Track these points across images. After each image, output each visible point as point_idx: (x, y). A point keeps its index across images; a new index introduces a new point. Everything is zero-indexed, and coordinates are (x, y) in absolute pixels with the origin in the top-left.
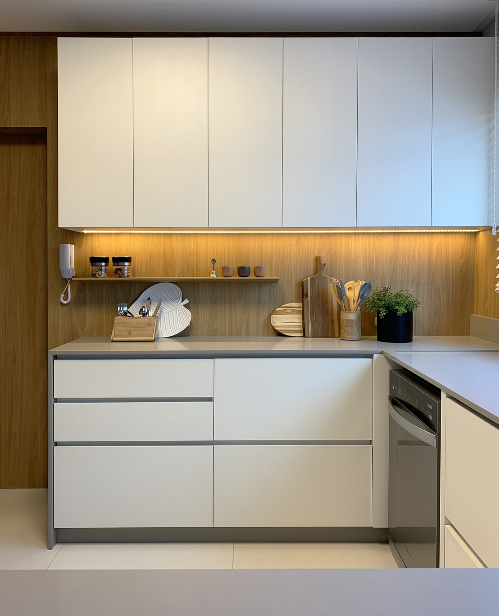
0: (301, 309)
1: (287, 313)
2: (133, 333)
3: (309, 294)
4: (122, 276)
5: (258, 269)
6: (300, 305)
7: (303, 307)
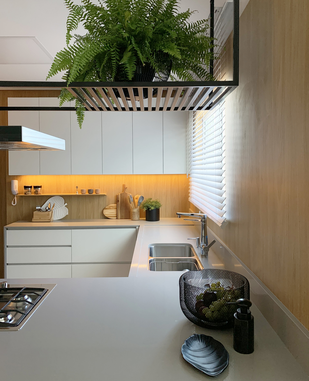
0: (116, 207)
1: (110, 209)
2: (41, 218)
3: (120, 201)
4: (37, 194)
5: (96, 190)
6: (116, 205)
7: (117, 206)
